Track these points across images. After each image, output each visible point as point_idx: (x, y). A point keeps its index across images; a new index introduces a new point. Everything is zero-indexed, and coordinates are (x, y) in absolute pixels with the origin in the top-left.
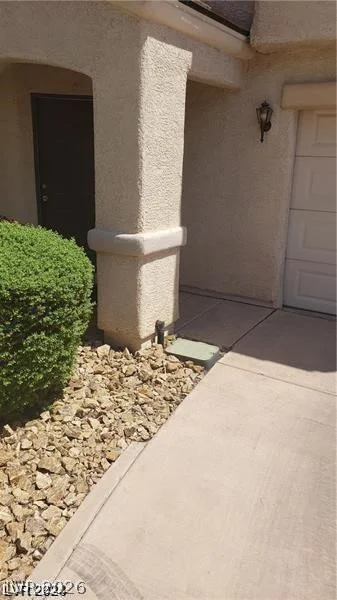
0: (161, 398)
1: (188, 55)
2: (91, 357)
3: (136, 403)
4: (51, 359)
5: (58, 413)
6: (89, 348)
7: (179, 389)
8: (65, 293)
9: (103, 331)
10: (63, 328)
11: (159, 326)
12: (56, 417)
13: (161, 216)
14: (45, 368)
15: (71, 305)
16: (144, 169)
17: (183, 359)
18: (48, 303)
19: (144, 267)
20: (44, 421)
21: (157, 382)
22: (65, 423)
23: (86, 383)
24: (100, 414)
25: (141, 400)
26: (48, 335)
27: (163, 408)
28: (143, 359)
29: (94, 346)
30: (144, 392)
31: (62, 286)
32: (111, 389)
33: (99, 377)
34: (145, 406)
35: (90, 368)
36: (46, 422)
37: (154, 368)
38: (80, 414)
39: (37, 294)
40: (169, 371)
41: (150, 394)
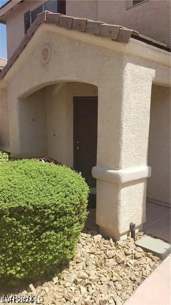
0: (127, 277)
1: (152, 72)
2: (90, 242)
3: (111, 280)
4: (58, 247)
5: (63, 279)
6: (90, 235)
7: (141, 273)
8: (67, 207)
9: (99, 226)
10: (66, 228)
11: (132, 227)
12: (62, 282)
13: (134, 160)
14: (54, 252)
15: (71, 214)
16: (124, 135)
17: (146, 250)
18: (56, 214)
19: (122, 189)
20: (54, 283)
21: (127, 266)
22: (65, 287)
23: (84, 259)
24: (87, 284)
25: (114, 278)
26: (56, 232)
27: (128, 286)
28: (120, 247)
29: (93, 235)
30: (117, 271)
31: (66, 204)
32: (98, 267)
33: (92, 256)
34: (117, 282)
35: (87, 249)
36: (55, 284)
37: (126, 254)
38: (75, 282)
39: (49, 208)
40: (136, 258)
41: (121, 274)
